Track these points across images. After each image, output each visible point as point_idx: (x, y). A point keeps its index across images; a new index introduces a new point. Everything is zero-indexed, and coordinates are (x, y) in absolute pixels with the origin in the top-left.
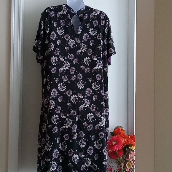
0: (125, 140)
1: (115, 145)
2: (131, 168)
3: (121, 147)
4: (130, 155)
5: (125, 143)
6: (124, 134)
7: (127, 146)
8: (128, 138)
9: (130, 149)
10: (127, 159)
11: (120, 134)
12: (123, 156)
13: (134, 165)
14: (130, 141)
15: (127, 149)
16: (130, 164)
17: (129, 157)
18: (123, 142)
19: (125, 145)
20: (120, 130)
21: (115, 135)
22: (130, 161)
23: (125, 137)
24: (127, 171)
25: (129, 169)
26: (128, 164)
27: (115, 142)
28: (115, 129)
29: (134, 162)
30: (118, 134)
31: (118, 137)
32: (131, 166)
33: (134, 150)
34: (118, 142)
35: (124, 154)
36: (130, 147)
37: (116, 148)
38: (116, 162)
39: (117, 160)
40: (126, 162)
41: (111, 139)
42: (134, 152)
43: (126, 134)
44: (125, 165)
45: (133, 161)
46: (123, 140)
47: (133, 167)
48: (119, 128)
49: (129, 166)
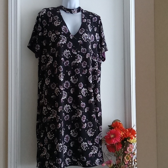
0: (123, 133)
1: (113, 138)
2: (130, 161)
3: (119, 140)
4: (128, 148)
5: (123, 136)
6: (122, 127)
7: (125, 139)
8: (126, 131)
9: (128, 142)
10: (125, 152)
11: (118, 128)
12: (121, 149)
13: (132, 158)
14: (128, 134)
15: (125, 142)
16: (129, 156)
17: (128, 150)
18: (121, 135)
19: (123, 138)
20: (118, 123)
21: (113, 129)
22: (129, 153)
23: (123, 130)
24: (126, 163)
25: (128, 162)
26: (127, 157)
27: (113, 136)
28: (113, 122)
29: (133, 155)
30: (116, 127)
31: (116, 131)
32: (130, 158)
33: (132, 143)
34: (116, 135)
35: (123, 147)
36: (128, 140)
37: (114, 142)
38: (115, 155)
39: (115, 154)
40: (125, 154)
41: (109, 132)
42: (132, 145)
43: (124, 127)
44: (123, 158)
45: (131, 154)
46: (121, 133)
47: (132, 160)
48: (117, 122)
49: (128, 159)
